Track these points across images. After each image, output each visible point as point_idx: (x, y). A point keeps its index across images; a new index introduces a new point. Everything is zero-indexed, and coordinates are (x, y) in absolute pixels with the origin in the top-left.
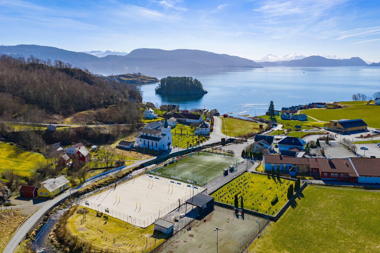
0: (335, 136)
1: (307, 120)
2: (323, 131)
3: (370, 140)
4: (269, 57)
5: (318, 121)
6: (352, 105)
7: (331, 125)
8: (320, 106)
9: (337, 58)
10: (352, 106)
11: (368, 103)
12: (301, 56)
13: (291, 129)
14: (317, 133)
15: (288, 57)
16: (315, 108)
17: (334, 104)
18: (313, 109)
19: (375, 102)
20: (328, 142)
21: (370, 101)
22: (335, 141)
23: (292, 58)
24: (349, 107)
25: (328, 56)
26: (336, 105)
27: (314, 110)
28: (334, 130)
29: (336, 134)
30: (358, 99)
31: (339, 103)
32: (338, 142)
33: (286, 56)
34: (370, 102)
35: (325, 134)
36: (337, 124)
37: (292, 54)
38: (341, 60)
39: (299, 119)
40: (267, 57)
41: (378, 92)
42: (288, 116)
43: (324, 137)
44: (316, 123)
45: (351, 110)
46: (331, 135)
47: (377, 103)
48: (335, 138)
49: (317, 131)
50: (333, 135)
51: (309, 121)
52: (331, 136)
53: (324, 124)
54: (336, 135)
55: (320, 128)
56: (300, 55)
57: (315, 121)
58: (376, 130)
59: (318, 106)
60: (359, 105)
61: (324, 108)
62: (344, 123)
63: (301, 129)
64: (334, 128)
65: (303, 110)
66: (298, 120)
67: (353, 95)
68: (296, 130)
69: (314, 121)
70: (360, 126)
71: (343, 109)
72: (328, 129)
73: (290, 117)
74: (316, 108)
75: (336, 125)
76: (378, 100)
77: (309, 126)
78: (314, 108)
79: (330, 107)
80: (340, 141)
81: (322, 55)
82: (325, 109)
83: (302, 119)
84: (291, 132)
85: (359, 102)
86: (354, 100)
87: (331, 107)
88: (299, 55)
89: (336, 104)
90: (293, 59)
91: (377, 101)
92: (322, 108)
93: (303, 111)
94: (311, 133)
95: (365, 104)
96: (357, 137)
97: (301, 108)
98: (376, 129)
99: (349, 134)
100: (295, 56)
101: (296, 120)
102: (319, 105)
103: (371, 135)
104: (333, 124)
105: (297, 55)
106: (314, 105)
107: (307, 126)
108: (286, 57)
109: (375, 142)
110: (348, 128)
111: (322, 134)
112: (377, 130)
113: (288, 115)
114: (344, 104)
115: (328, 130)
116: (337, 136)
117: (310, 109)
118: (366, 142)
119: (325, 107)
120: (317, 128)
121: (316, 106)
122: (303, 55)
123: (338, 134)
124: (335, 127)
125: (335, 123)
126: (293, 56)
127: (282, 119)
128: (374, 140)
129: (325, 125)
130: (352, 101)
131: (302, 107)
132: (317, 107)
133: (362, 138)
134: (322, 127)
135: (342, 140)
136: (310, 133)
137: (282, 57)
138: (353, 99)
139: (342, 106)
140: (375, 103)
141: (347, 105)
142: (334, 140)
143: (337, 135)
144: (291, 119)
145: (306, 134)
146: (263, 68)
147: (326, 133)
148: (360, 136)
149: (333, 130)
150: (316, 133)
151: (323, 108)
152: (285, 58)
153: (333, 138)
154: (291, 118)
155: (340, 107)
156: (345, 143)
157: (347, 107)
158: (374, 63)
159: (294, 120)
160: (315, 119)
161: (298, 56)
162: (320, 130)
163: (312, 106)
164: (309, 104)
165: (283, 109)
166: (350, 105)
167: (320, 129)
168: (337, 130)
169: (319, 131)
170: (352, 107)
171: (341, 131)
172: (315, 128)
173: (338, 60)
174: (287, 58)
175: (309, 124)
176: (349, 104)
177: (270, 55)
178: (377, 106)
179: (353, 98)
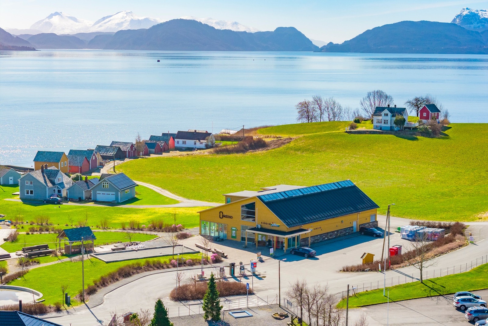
0: (249, 267)
1: (133, 200)
2: (197, 249)
3: (409, 281)
4: (55, 20)
5: (177, 202)
6: (301, 136)
7: (231, 217)
8: (190, 143)
9: (242, 29)
10: (300, 139)
11: (352, 127)
12: (146, 20)
13: (46, 247)
14: (167, 259)
15: (109, 23)
16: (173, 154)
17: (241, 135)
18: (165, 155)
19: (375, 122)
20: (218, 314)
21: (357, 121)
22: (253, 302)
23: (119, 24)
24: (292, 144)
25: (217, 23)
26: (247, 137)
27: (168, 159)
28: (243, 239)
29: (253, 257)
30: (315, 117)
31: (258, 131)
32: (270, 307)
33: (104, 18)
34: (358, 124)
35: (206, 262)
36: (257, 211)
37: (120, 15)
38: (251, 34)
39: (101, 196)
40: (47, 20)
41: (377, 92)
42: (50, 185)
43: (202, 278)
44: (169, 209)
45: (299, 153)
46: (233, 265)
47: (383, 125)
48: (253, 283)
49: (169, 251)
50: (242, 268)
51: (142, 204)
52: (232, 273)
53: (200, 213)
54: (254, 265)
55: (184, 232)
56: (143, 18)
57: (168, 203)
58: (412, 224)
59: (184, 146)
60: (324, 135)
61: (206, 152)
62: (285, 200)
63: (92, 246)
64: (244, 228)
65: (127, 160)
66: (96, 202)
67: (300, 103)
68: (70, 253)
69: (163, 201)
70: (351, 212)
71: (271, 150)
72: (217, 234)
73: (59, 191)
74: (178, 153)
75: (254, 213)
76: (383, 113)
77: (135, 227)
78: (167, 150)
79: (226, 145)
80: (276, 302)
81: (202, 20)
82: (210, 153)
83: (111, 197)
84: (42, 265)
85: (322, 126)
86: (305, 121)
87: (230, 144)
88: (140, 18)
89: (246, 135)
90: (125, 27)
91: (380, 118)
92: (199, 151)
93: (126, 166)
94: (138, 264)
95: (342, 130)
96: (350, 265)
97: (120, 155)
98: (411, 220)
99: (313, 251)
100: (129, 18)
101: (88, 200)
102: (187, 141)
103: (403, 251)
104: (237, 211)
105: (136, 18)
106: (170, 142)
107: (127, 226)
108: (105, 23)
109: (436, 287)
110: (304, 222)
111: (192, 263)
112: (418, 224)
113: (53, 183)
114: (273, 135)
115: (217, 240)
116: (259, 269)
117: (153, 156)
118: (396, 292)
119: (207, 147)
120: (170, 234)
121: (176, 145)
122: (152, 18)
123: (264, 258)
124: (249, 222)
125: (247, 206)
126: (123, 20)
127: (25, 201)
128: (430, 277)
129: (205, 216)
130: (300, 122)
131: (123, 148)
132: (181, 149)
133: (371, 270)
134: (193, 225)
135: (288, 294)
136: (130, 263)
137: (92, 23)
138: (301, 117)
139: (267, 140)
140: (376, 127)
141: (285, 136)
142: (246, 292)
143: (262, 261)
144: (66, 199)
145: (113, 268)
146: (34, 50)
147: (210, 255)
148: (360, 262)
149: (239, 239)
150: (162, 260)
151: (202, 151)
152: (100, 26)
153: (244, 281)
154: (64, 193)
155: (260, 145)
156: (306, 314)
157: (283, 143)
158: (331, 43)
159: (80, 200)
160: (166, 193)
161: (139, 20)
162: (180, 242)
163: (162, 144)
164: (152, 138)
165: (41, 156)
166: (294, 136)
167: (185, 236)
168: (259, 236)
169: (177, 250)
170: (301, 144)
171: (278, 242)
172: (160, 234)
173: (245, 32)
174: (107, 25)
175: (138, 216)
176: (291, 133)
177: (56, 14)
178: (382, 135)
179: (302, 115)
